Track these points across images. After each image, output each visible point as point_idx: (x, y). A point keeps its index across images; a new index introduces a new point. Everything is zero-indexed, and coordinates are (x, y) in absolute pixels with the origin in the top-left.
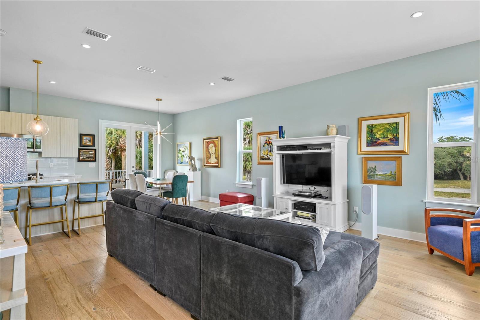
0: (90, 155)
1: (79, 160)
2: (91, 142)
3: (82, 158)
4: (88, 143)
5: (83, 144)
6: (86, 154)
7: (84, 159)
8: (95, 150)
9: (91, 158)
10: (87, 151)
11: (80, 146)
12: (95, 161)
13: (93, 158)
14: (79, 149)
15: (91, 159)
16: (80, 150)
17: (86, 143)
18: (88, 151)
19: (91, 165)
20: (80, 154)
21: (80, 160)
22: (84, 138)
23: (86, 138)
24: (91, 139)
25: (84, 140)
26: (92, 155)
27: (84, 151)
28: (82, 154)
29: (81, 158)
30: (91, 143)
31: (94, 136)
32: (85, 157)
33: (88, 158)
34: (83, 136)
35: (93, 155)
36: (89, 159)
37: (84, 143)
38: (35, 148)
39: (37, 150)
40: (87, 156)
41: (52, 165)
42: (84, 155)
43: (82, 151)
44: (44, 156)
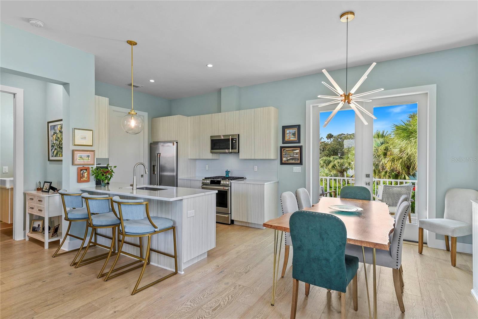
0: (294, 156)
1: (282, 163)
2: (295, 135)
4: (292, 139)
5: (286, 140)
6: (289, 154)
7: (287, 160)
8: (301, 147)
9: (296, 159)
10: (290, 149)
12: (301, 163)
13: (298, 159)
14: (281, 148)
15: (295, 161)
16: (283, 149)
17: (289, 139)
18: (292, 149)
19: (297, 169)
20: (283, 153)
22: (287, 131)
23: (289, 130)
24: (295, 132)
25: (287, 133)
26: (297, 154)
27: (287, 149)
28: (286, 154)
29: (284, 159)
30: (295, 138)
31: (299, 127)
32: (288, 158)
33: (292, 159)
34: (286, 130)
35: (298, 156)
36: (293, 162)
37: (287, 138)
38: (231, 149)
39: (233, 151)
40: (291, 157)
41: (256, 168)
42: (287, 155)
43: (285, 150)
44: (240, 158)
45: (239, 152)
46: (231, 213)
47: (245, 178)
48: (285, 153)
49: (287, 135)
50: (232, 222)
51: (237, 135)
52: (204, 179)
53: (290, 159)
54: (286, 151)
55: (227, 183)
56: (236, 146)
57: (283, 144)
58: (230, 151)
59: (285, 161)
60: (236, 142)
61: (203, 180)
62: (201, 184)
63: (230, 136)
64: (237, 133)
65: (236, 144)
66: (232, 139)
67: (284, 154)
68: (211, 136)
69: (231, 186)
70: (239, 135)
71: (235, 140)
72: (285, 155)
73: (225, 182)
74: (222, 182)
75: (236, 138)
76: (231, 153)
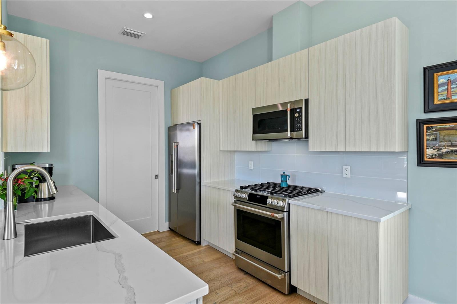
1: (421, 162)
3: (435, 152)
5: (435, 103)
6: (446, 138)
7: (441, 156)
10: (447, 125)
11: (426, 111)
14: (420, 123)
16: (425, 126)
17: (448, 98)
20: (426, 138)
21: (426, 159)
22: (441, 79)
23: (447, 77)
25: (443, 85)
27: (439, 126)
28: (435, 139)
29: (429, 152)
32: (444, 150)
34: (435, 75)
37: (439, 98)
38: (291, 131)
39: (295, 134)
40: (452, 146)
41: (347, 172)
42: (441, 141)
43: (432, 128)
44: (311, 148)
45: (307, 136)
46: (289, 271)
47: (323, 191)
48: (432, 137)
49: (441, 89)
50: (293, 290)
51: (303, 99)
52: (239, 188)
53: (452, 151)
54: (436, 130)
55: (281, 204)
56: (302, 124)
57: (425, 112)
58: (289, 135)
59: (432, 158)
60: (301, 116)
61: (237, 191)
62: (232, 200)
63: (289, 105)
64: (304, 98)
65: (302, 120)
66: (293, 111)
67: (428, 140)
68: (252, 109)
69: (289, 212)
70: (307, 101)
71: (298, 112)
72: (434, 142)
73: (275, 202)
74: (269, 201)
75: (301, 108)
76: (291, 139)
